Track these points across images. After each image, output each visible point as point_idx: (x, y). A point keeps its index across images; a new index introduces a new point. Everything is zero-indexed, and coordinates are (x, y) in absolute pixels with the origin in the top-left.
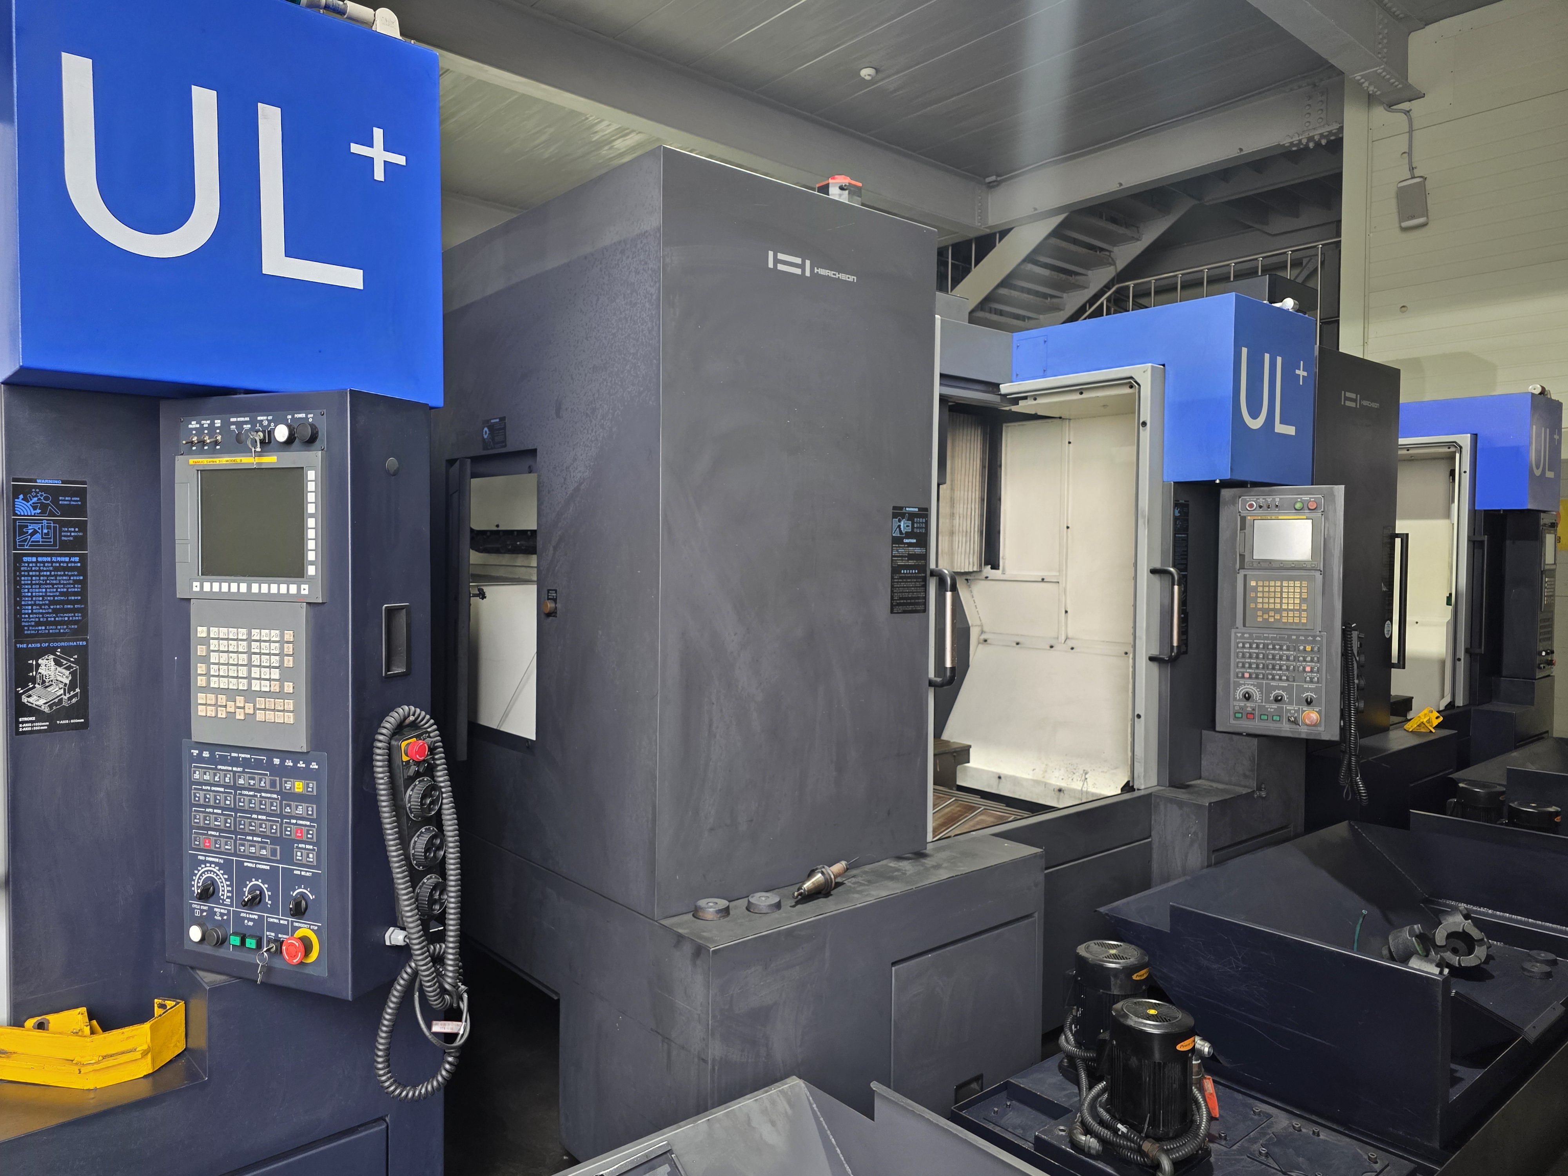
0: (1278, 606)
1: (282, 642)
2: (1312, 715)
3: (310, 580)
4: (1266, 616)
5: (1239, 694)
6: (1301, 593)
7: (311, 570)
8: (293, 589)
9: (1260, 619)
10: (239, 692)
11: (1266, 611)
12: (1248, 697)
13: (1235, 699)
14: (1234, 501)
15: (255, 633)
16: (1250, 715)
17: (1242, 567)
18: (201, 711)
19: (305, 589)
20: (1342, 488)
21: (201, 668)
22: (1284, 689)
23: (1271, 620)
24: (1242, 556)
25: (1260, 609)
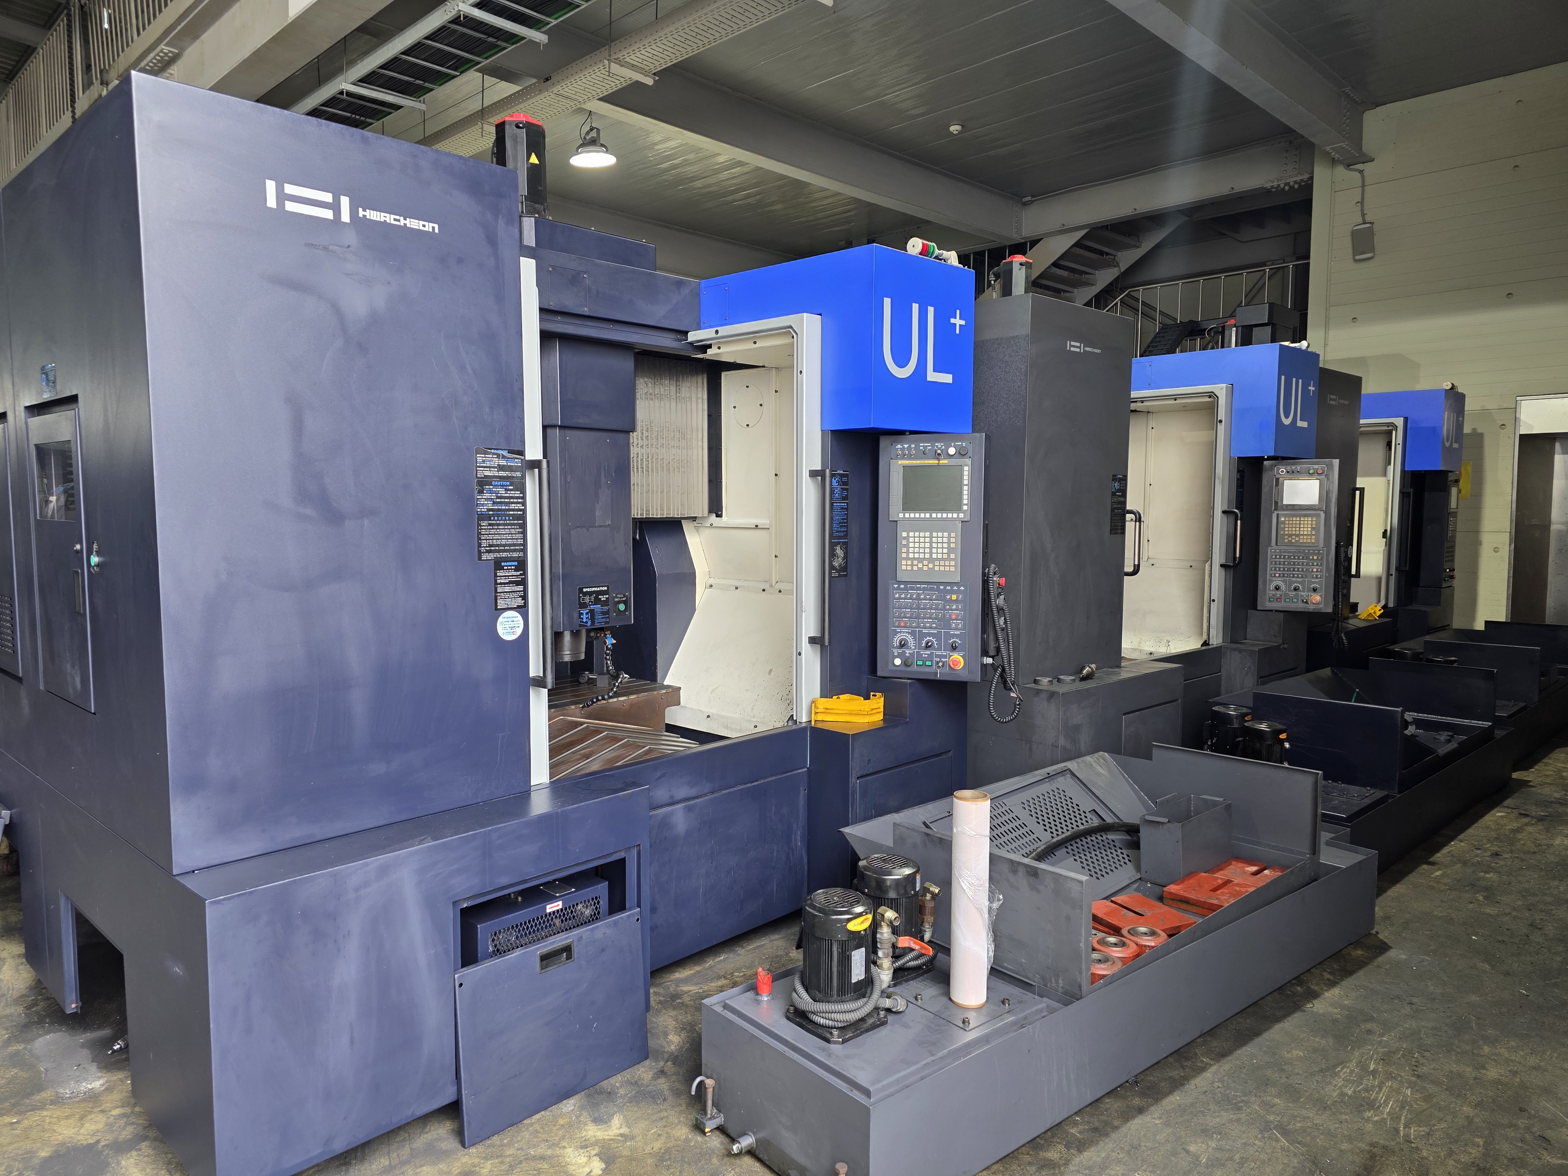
0: (1298, 533)
1: (949, 537)
2: (1317, 598)
3: (964, 512)
4: (1290, 539)
5: (1272, 587)
6: (1312, 524)
7: (965, 508)
8: (955, 515)
9: (1286, 541)
10: (925, 559)
11: (1290, 536)
12: (1277, 588)
13: (1270, 590)
14: (1272, 468)
15: (935, 534)
16: (1278, 600)
17: (1276, 509)
18: (904, 568)
19: (961, 515)
20: (1338, 460)
21: (904, 550)
22: (1299, 582)
23: (1293, 541)
24: (1276, 503)
25: (1286, 535)
